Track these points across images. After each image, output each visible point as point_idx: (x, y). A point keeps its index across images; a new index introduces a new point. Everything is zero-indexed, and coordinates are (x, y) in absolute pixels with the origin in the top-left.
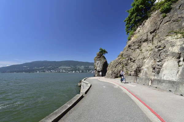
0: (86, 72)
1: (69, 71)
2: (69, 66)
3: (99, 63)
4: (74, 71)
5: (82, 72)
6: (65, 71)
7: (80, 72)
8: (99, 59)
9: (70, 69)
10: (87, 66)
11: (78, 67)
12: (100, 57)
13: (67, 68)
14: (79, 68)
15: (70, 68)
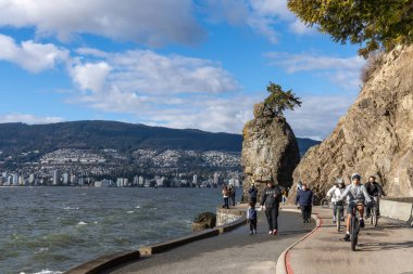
0: (188, 185)
1: (99, 178)
2: (97, 150)
3: (264, 150)
4: (122, 176)
5: (167, 184)
6: (73, 177)
7: (153, 184)
8: (263, 131)
9: (102, 165)
10: (191, 153)
11: (146, 154)
12: (269, 122)
13: (83, 161)
14: (149, 164)
15: (102, 160)
